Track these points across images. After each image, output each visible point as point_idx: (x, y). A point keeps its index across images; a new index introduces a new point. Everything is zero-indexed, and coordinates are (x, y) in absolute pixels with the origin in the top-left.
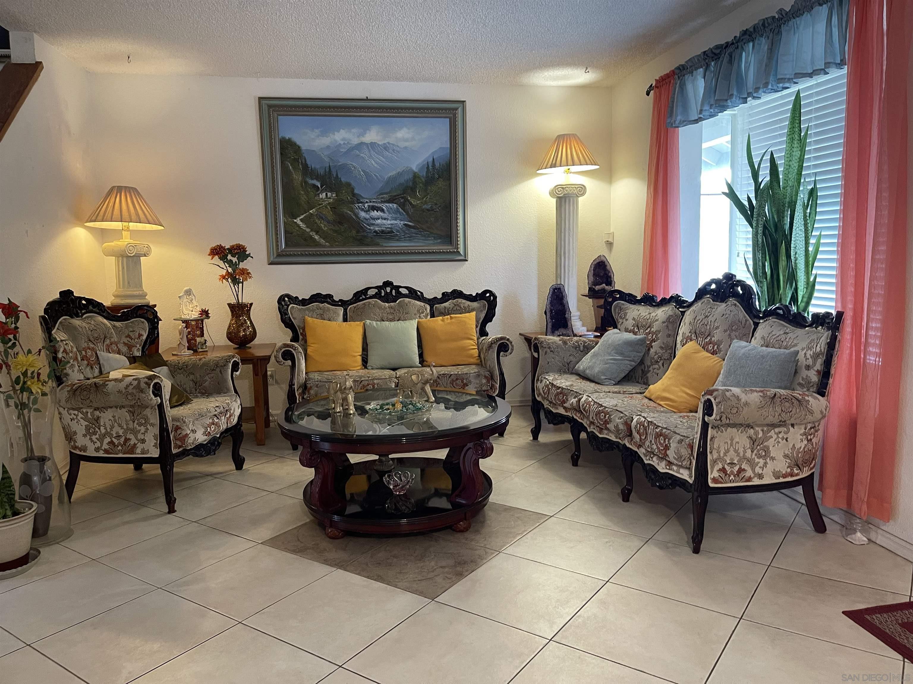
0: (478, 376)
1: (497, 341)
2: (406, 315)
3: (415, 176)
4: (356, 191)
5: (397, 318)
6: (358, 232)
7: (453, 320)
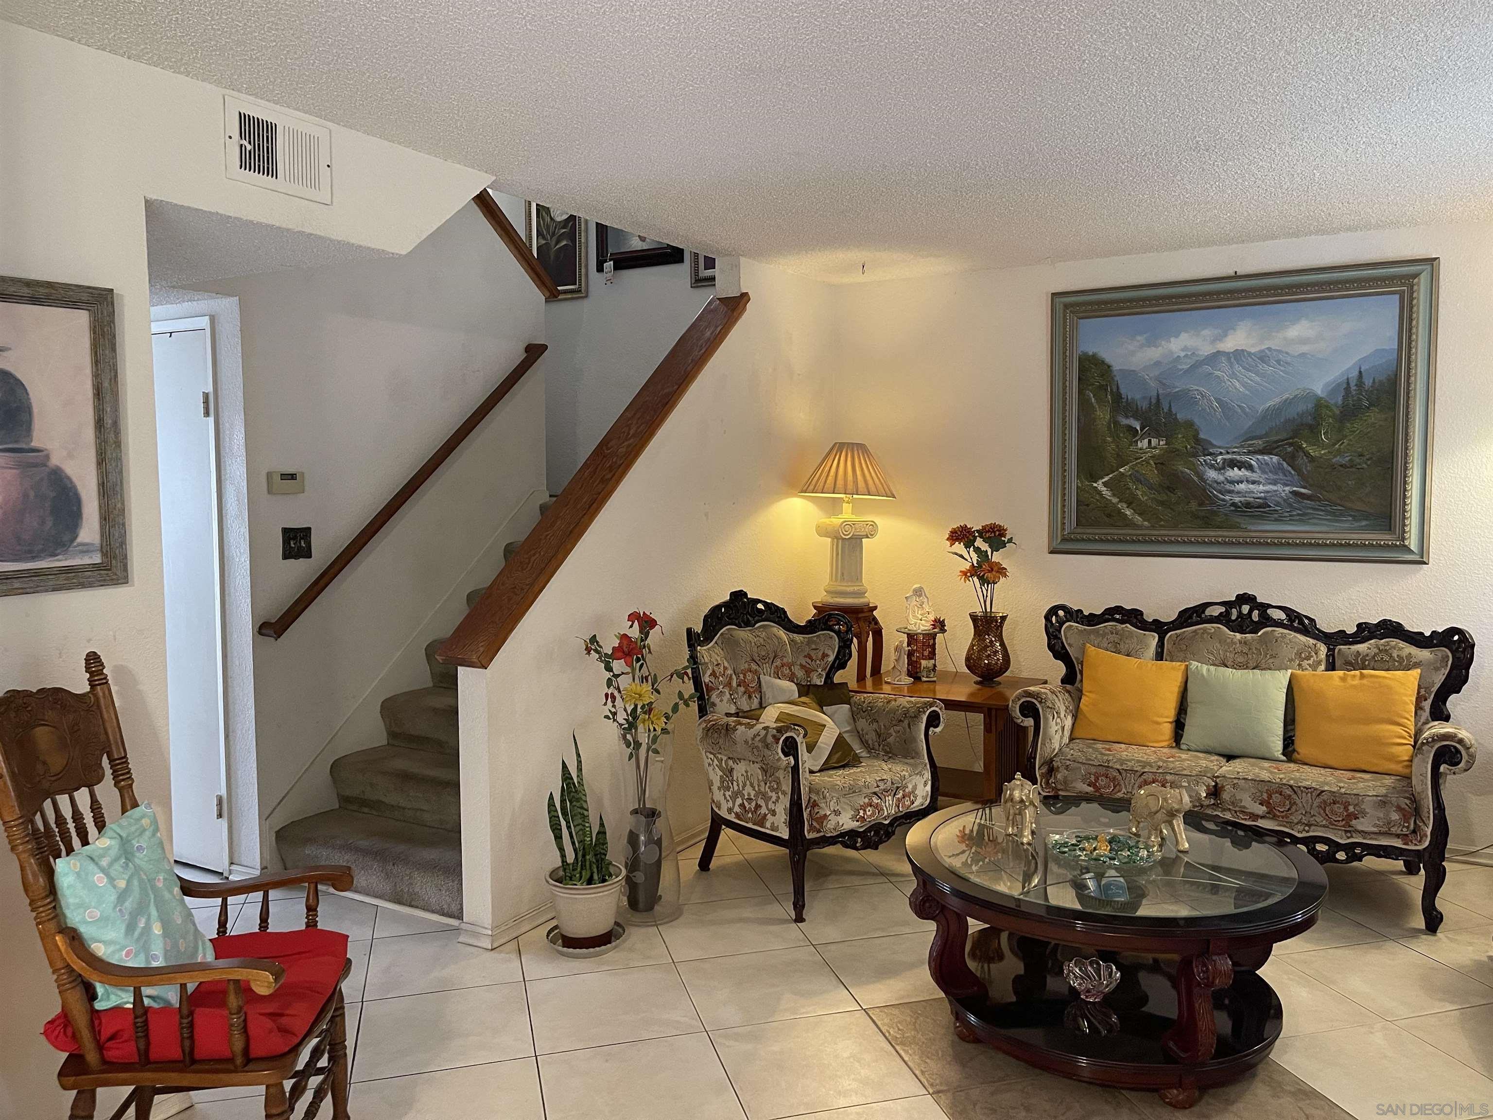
1: (1434, 740)
2: (1271, 661)
3: (1320, 405)
4: (1202, 436)
5: (1251, 665)
6: (1200, 505)
7: (1365, 681)
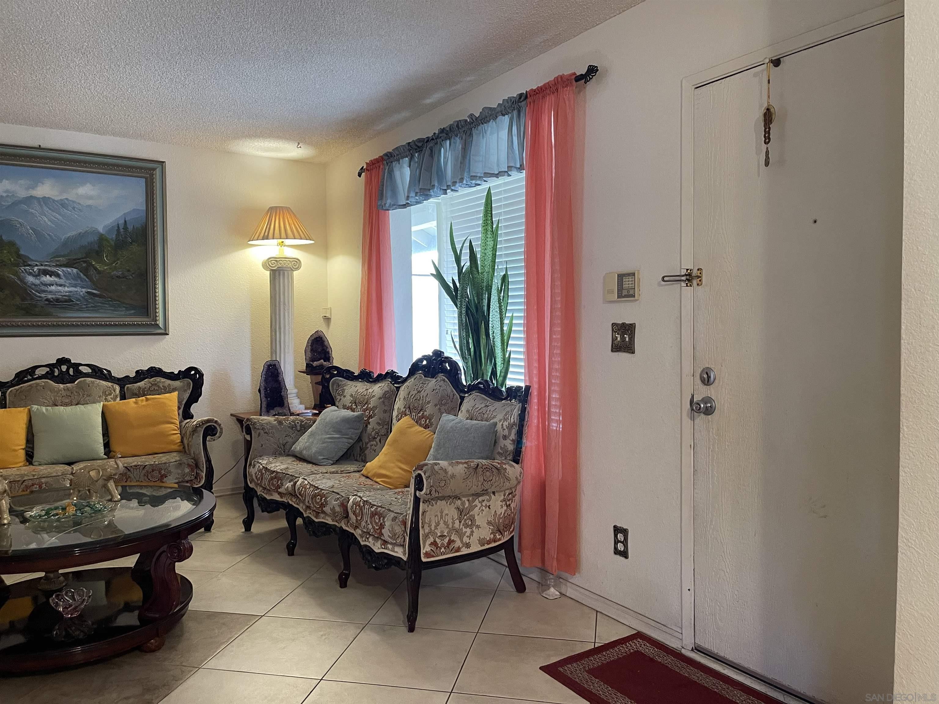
0: (180, 464)
1: (203, 424)
2: (88, 398)
3: (102, 239)
4: (22, 252)
5: (74, 402)
6: (23, 299)
7: (150, 402)
